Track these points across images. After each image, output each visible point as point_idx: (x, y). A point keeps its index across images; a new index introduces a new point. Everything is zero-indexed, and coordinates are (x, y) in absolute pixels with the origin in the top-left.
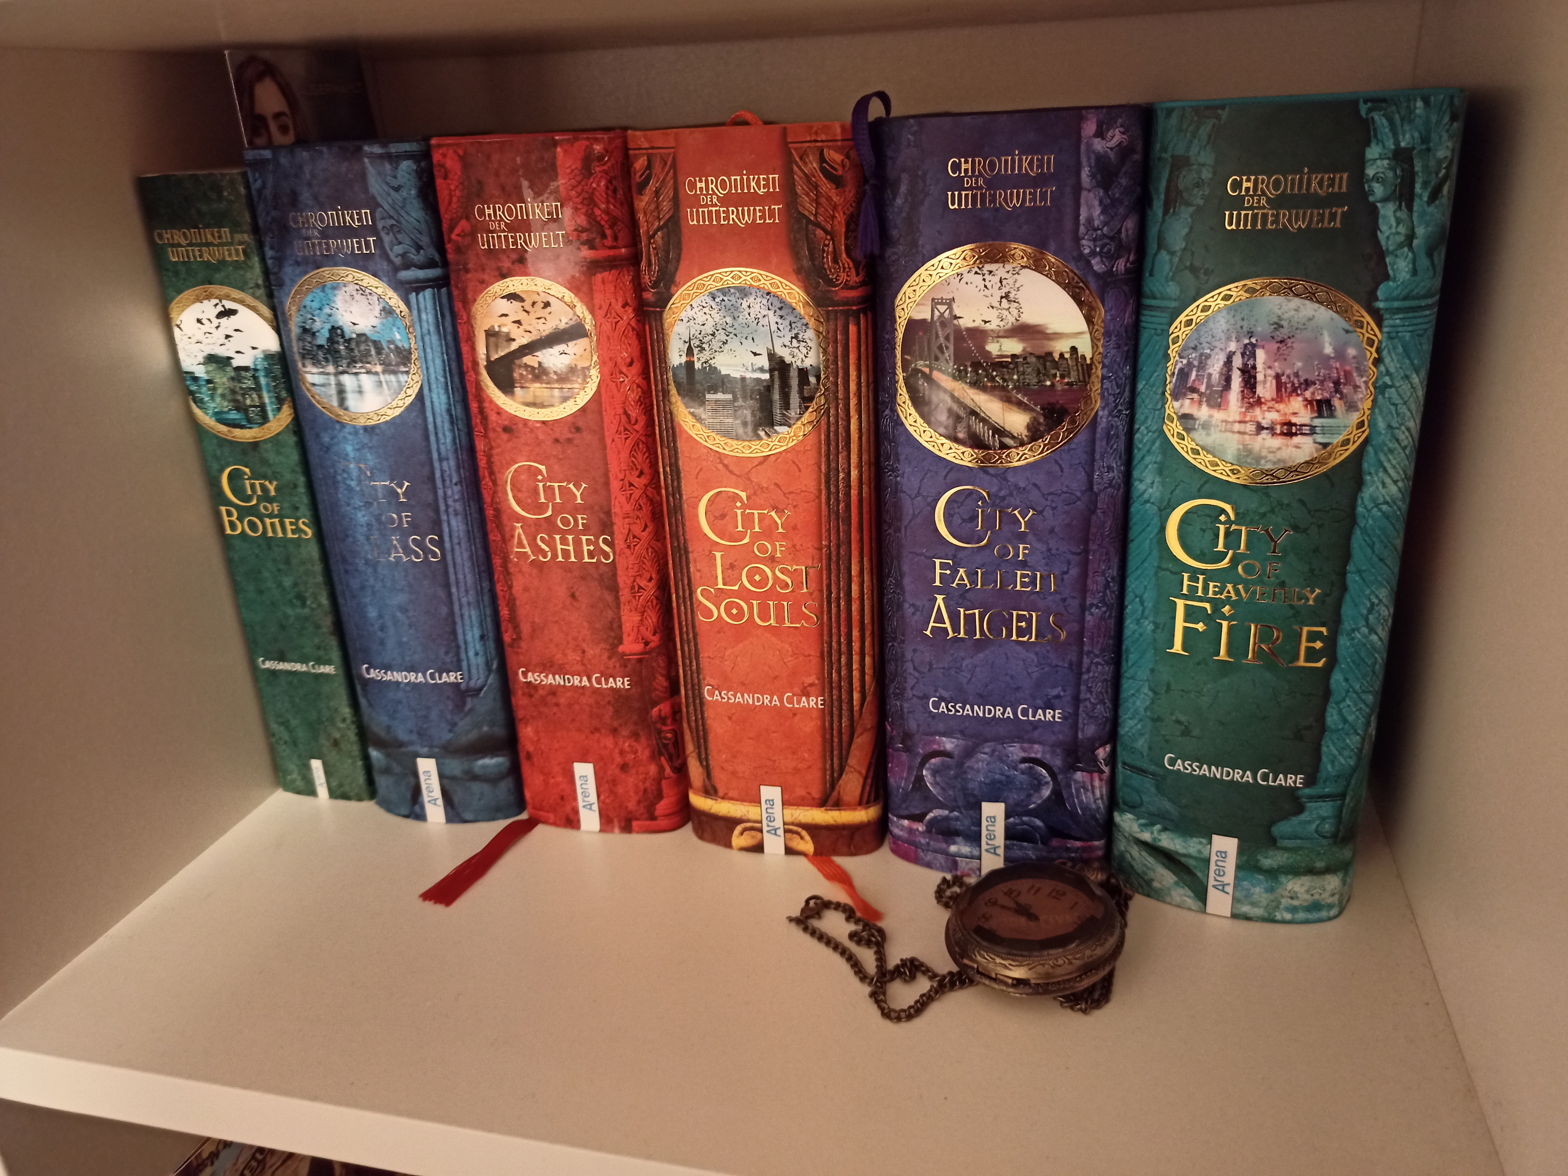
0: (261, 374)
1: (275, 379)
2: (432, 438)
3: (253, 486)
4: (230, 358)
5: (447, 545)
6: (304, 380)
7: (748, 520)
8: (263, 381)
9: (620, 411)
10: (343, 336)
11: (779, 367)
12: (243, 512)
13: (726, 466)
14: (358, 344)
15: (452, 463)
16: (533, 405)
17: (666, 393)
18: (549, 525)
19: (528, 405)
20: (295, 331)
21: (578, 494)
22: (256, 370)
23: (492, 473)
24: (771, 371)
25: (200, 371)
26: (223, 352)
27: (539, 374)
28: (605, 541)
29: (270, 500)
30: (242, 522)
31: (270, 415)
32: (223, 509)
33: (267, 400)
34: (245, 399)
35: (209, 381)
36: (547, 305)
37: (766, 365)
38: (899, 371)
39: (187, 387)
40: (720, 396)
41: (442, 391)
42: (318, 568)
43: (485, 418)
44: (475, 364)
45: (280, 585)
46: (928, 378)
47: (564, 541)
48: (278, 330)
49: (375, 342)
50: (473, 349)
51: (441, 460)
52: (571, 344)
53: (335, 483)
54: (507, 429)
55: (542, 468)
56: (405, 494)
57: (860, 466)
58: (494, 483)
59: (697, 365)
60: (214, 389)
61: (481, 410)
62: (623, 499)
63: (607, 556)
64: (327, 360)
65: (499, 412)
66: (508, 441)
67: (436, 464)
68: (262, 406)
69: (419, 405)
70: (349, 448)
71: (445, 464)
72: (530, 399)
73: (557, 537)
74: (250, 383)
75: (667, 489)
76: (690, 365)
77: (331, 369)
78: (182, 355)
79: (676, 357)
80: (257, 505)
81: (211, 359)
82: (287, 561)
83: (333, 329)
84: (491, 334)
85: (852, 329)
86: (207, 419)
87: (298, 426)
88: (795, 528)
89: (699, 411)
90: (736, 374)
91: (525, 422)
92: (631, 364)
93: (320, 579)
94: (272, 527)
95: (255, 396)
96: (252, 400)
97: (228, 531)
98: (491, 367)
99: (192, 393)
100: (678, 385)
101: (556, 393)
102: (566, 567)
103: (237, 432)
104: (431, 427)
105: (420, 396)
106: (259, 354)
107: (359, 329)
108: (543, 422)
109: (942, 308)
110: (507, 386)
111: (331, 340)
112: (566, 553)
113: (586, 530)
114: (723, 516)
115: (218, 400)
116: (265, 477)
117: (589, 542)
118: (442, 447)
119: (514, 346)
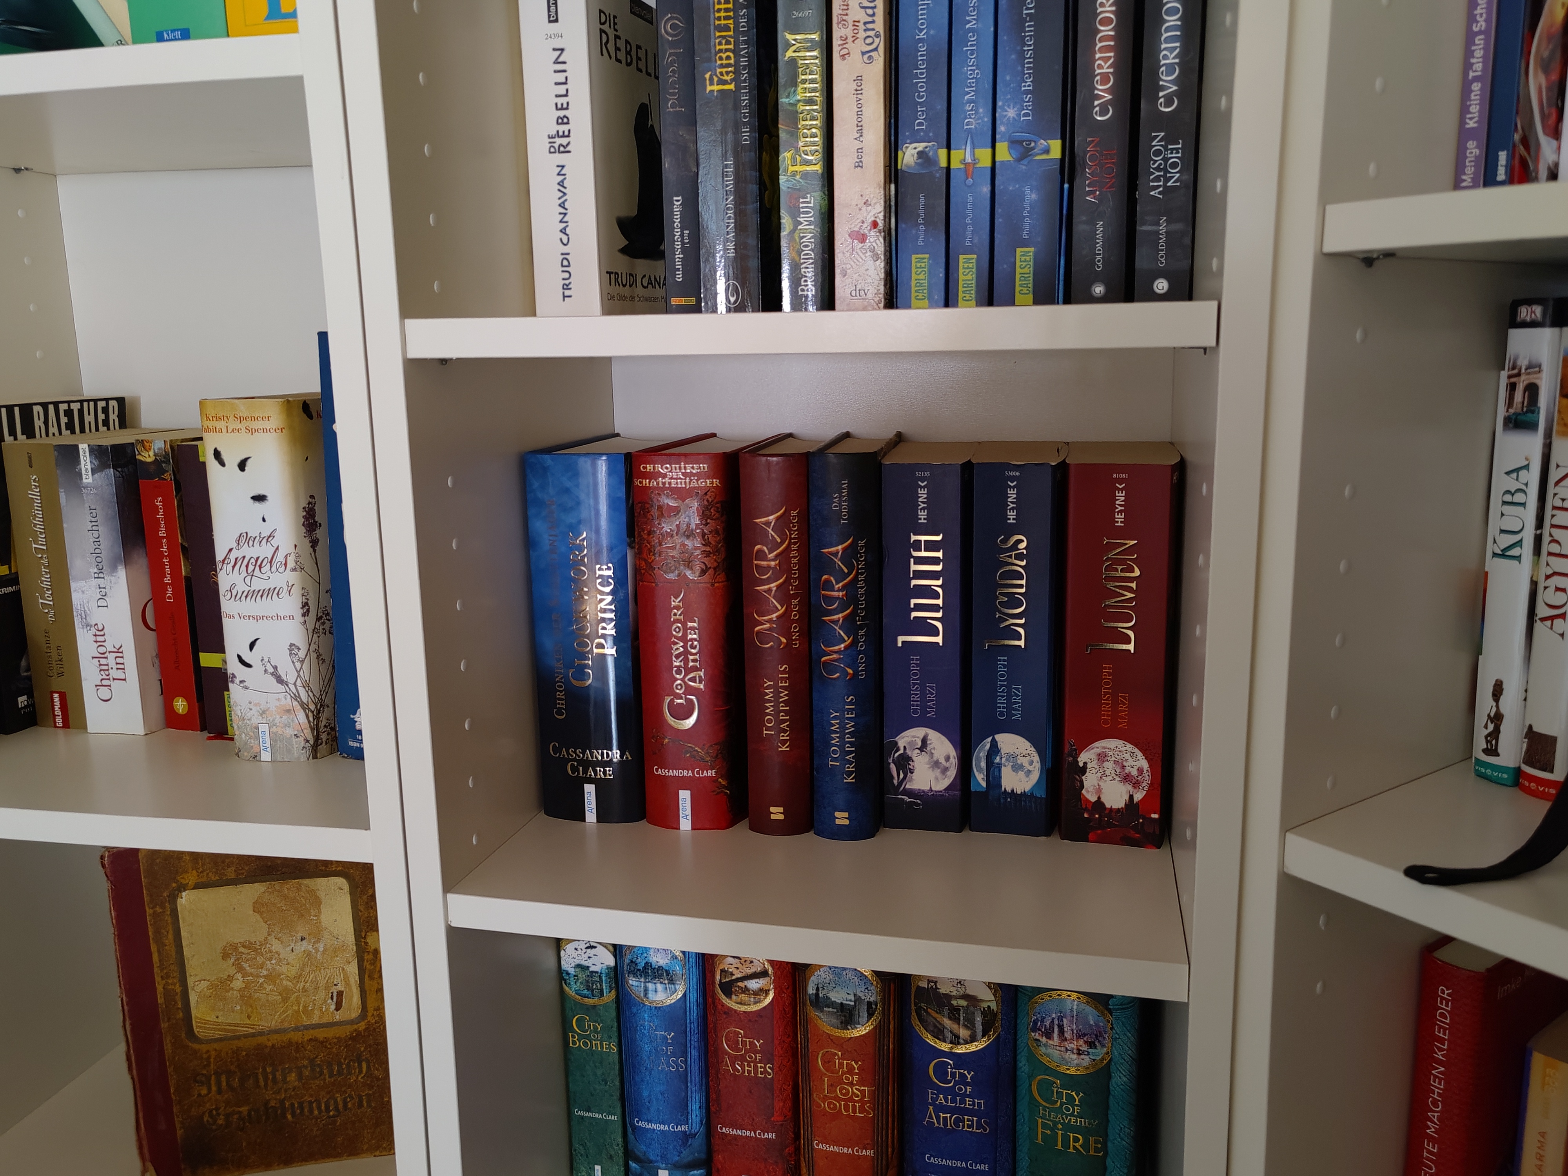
0: (604, 975)
1: (610, 978)
2: (688, 1013)
3: (589, 1026)
4: (588, 967)
5: (689, 1062)
6: (627, 983)
7: (841, 1065)
8: (604, 978)
9: (781, 1009)
10: (651, 966)
11: (858, 999)
12: (581, 1037)
13: (831, 1040)
14: (658, 971)
15: (696, 1025)
16: (741, 1003)
17: (805, 1004)
18: (742, 1059)
19: (737, 1003)
20: (627, 961)
21: (758, 1045)
22: (601, 973)
23: (715, 1031)
24: (855, 1002)
25: (572, 971)
26: (586, 964)
27: (746, 990)
28: (769, 1067)
29: (597, 1033)
30: (580, 1042)
31: (605, 995)
32: (570, 1034)
33: (604, 987)
34: (593, 986)
35: (575, 976)
36: (752, 962)
37: (853, 999)
38: (913, 1005)
39: (563, 977)
40: (830, 1009)
41: (695, 992)
42: (617, 1067)
43: (715, 1007)
44: (714, 982)
45: (595, 1074)
46: (926, 1011)
47: (749, 1066)
48: (615, 956)
49: (666, 971)
50: (714, 976)
51: (690, 1023)
52: (761, 979)
53: (635, 1029)
54: (725, 1013)
55: (742, 1032)
56: (671, 1039)
57: (894, 1043)
58: (716, 1036)
59: (821, 995)
60: (578, 979)
61: (714, 1003)
62: (779, 1048)
63: (769, 1074)
64: (641, 976)
65: (723, 1005)
66: (726, 1018)
67: (688, 1025)
68: (602, 990)
69: (683, 999)
70: (646, 1015)
71: (692, 1025)
72: (739, 1001)
73: (746, 1064)
74: (597, 979)
75: (801, 1045)
76: (817, 995)
77: (643, 980)
78: (563, 963)
79: (811, 990)
80: (590, 1034)
81: (578, 966)
82: (601, 1063)
83: (647, 963)
84: (722, 971)
85: (892, 986)
86: (571, 991)
87: (618, 1001)
88: (863, 1070)
89: (820, 1015)
90: (839, 1002)
91: (736, 1011)
92: (788, 988)
93: (617, 1072)
94: (596, 1045)
95: (598, 984)
96: (597, 986)
97: (571, 1045)
98: (722, 985)
99: (565, 980)
100: (811, 1002)
101: (752, 999)
102: (749, 1078)
103: (586, 1000)
104: (688, 1009)
105: (685, 995)
106: (604, 967)
107: (659, 964)
108: (744, 1012)
109: (932, 984)
110: (729, 994)
111: (645, 967)
112: (749, 1072)
113: (760, 1062)
114: (829, 1062)
115: (578, 984)
116: (596, 1022)
117: (761, 1067)
118: (692, 1018)
119: (734, 977)
